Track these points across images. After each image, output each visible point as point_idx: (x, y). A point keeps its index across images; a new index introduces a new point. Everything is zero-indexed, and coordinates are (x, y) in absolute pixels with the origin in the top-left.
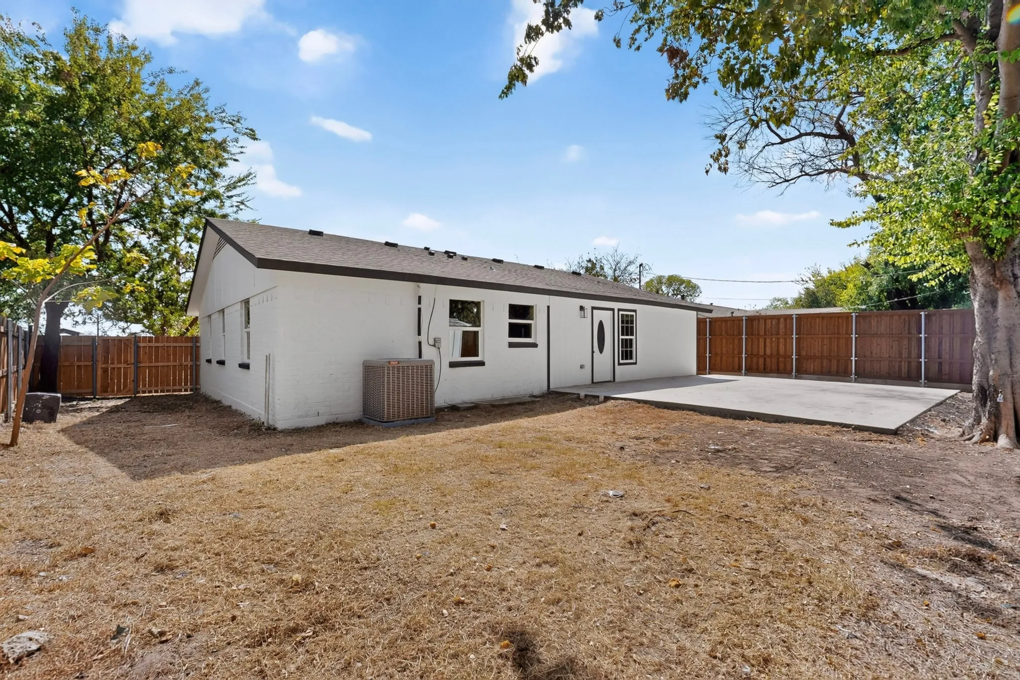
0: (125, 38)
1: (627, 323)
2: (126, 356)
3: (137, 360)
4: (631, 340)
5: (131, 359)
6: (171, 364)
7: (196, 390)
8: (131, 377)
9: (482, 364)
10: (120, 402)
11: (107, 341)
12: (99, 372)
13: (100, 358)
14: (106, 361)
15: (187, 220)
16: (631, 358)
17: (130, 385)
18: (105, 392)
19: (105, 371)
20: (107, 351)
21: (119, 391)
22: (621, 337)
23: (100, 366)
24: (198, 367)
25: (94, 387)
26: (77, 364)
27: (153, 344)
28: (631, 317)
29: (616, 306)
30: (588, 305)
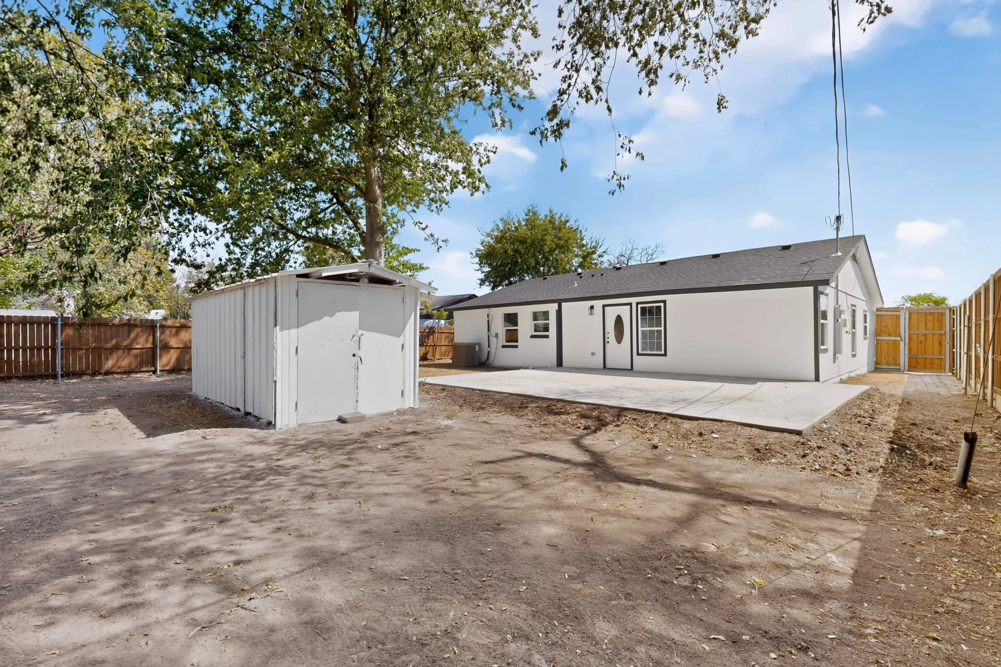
1: (651, 314)
4: (658, 332)
9: (516, 347)
16: (659, 349)
22: (641, 329)
28: (659, 308)
29: (634, 300)
30: (598, 304)
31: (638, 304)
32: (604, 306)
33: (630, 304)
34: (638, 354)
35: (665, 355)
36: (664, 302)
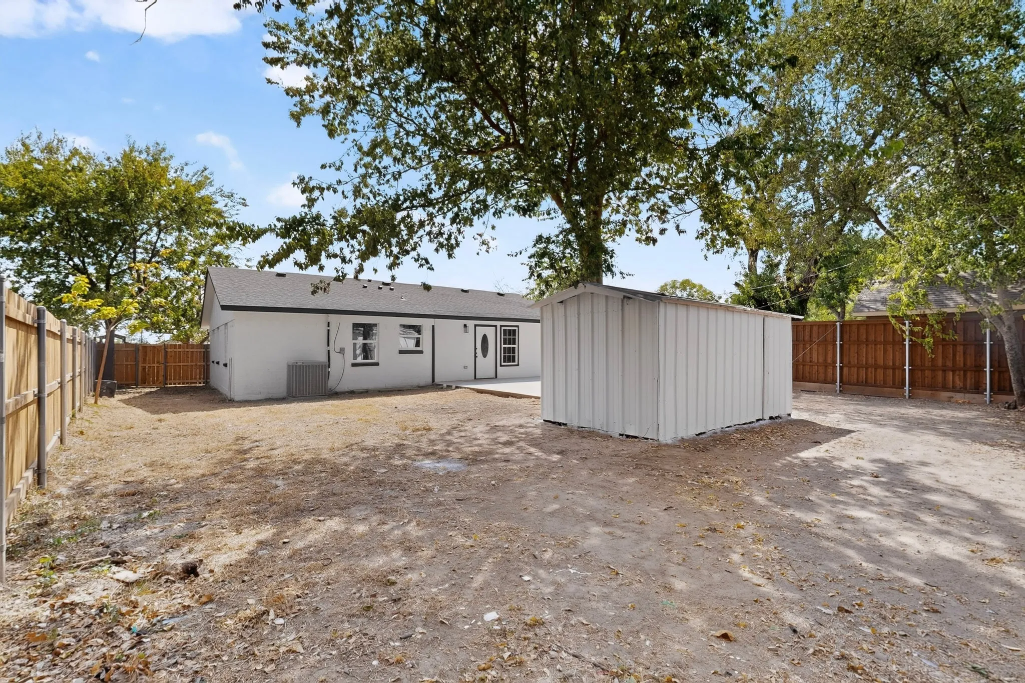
0: (157, 144)
1: (510, 335)
2: (158, 358)
3: (166, 362)
4: (514, 348)
5: (162, 360)
6: (190, 364)
7: (207, 382)
8: (162, 373)
9: (377, 364)
10: (153, 390)
11: (145, 348)
12: (140, 369)
13: (141, 360)
14: (144, 361)
15: (202, 259)
16: (514, 361)
17: (161, 378)
18: (144, 383)
19: (144, 368)
20: (145, 353)
21: (154, 383)
22: (503, 346)
23: (141, 365)
24: (208, 366)
25: (136, 379)
26: (125, 363)
27: (178, 350)
28: (514, 331)
29: (499, 323)
30: (471, 324)
31: (501, 326)
32: (476, 326)
33: (496, 326)
34: (501, 366)
35: (518, 365)
36: (518, 326)
